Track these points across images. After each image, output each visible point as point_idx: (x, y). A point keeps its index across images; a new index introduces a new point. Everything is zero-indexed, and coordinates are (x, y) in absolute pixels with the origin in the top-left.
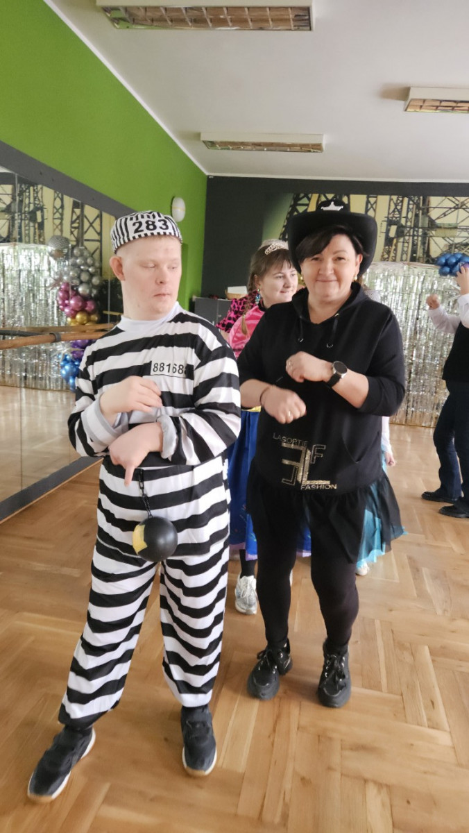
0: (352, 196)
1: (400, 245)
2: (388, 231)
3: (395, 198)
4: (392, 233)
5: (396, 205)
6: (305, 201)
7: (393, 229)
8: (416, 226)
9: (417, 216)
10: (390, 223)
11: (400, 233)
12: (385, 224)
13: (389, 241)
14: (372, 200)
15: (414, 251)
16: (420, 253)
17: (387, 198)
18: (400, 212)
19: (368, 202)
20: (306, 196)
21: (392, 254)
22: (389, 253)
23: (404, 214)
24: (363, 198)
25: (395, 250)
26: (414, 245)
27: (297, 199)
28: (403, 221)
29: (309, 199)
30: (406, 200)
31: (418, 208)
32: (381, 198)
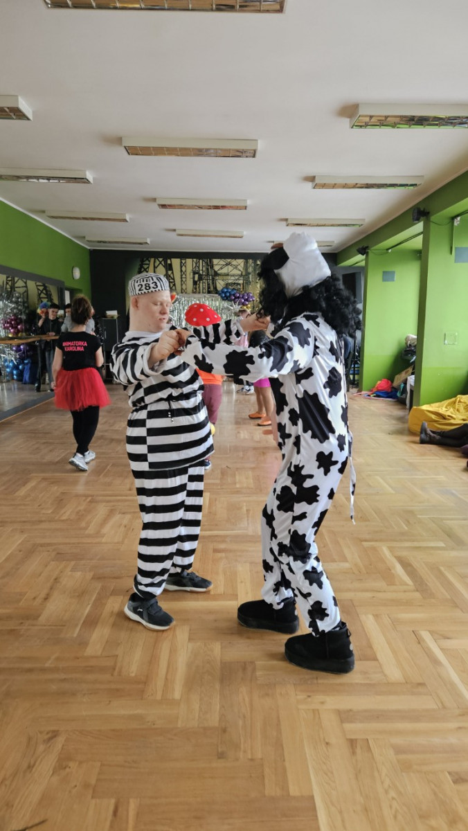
0: (173, 260)
1: (201, 284)
2: (194, 278)
3: (195, 260)
4: (196, 279)
5: (196, 264)
6: (147, 262)
7: (197, 276)
8: (208, 274)
9: (208, 269)
10: (194, 273)
11: (200, 278)
12: (192, 274)
13: (195, 283)
14: (183, 261)
15: (209, 288)
16: (212, 288)
17: (191, 260)
18: (199, 268)
19: (181, 262)
20: (147, 259)
21: (198, 290)
22: (196, 289)
23: (201, 268)
24: (178, 260)
25: (199, 287)
26: (208, 284)
27: (142, 261)
28: (201, 272)
29: (149, 261)
30: (201, 261)
31: (208, 265)
32: (187, 260)
